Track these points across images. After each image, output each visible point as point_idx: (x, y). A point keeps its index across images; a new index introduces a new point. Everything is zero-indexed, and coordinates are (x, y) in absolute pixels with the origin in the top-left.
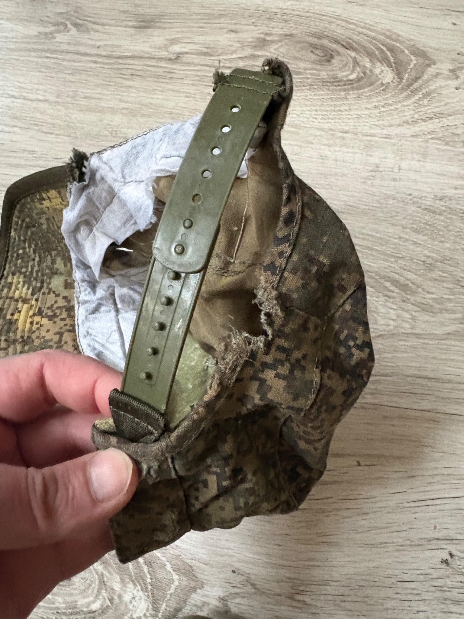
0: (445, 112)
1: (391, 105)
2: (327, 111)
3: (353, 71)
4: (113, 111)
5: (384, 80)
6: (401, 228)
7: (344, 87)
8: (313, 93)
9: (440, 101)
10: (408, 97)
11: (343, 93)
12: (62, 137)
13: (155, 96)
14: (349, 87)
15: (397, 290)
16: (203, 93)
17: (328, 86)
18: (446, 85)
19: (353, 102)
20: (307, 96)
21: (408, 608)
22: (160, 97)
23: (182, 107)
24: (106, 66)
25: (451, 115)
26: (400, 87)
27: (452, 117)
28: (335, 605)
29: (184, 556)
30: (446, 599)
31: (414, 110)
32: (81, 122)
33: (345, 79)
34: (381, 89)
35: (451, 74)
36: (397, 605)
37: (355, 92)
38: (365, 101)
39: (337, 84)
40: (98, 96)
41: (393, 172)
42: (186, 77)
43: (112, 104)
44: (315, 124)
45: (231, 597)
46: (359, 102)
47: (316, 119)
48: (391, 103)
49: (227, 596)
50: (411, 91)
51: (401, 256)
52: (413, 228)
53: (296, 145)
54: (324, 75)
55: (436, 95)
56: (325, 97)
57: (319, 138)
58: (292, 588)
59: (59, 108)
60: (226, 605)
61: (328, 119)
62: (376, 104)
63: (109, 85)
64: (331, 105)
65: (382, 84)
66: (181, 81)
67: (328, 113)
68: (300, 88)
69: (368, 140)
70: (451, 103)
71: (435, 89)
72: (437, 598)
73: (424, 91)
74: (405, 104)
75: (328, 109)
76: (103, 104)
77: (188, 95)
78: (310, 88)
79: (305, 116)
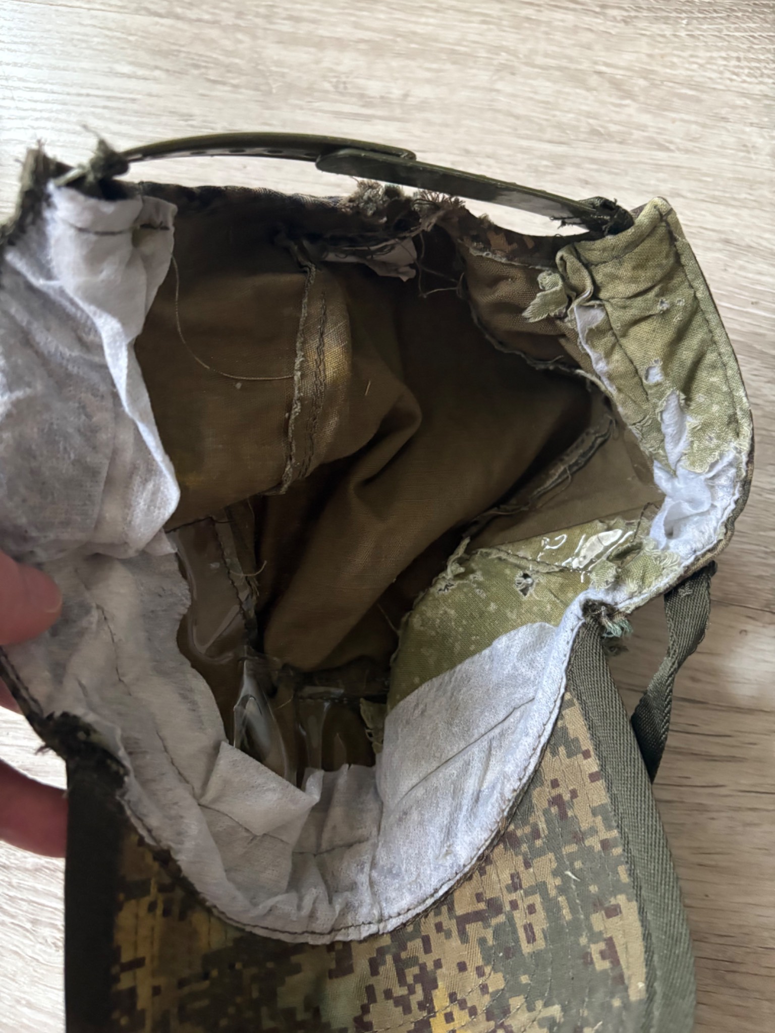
2: (759, 61)
4: (341, 44)
12: (243, 90)
13: (423, 20)
16: (515, 16)
20: (720, 31)
22: (431, 21)
32: (279, 63)
40: (314, 15)
43: (343, 31)
44: (735, 83)
47: (737, 74)
53: (696, 123)
57: (742, 111)
59: (240, 36)
61: (762, 75)
67: (763, 64)
75: (762, 57)
76: (322, 32)
77: (486, 20)
78: (728, 16)
79: (715, 67)
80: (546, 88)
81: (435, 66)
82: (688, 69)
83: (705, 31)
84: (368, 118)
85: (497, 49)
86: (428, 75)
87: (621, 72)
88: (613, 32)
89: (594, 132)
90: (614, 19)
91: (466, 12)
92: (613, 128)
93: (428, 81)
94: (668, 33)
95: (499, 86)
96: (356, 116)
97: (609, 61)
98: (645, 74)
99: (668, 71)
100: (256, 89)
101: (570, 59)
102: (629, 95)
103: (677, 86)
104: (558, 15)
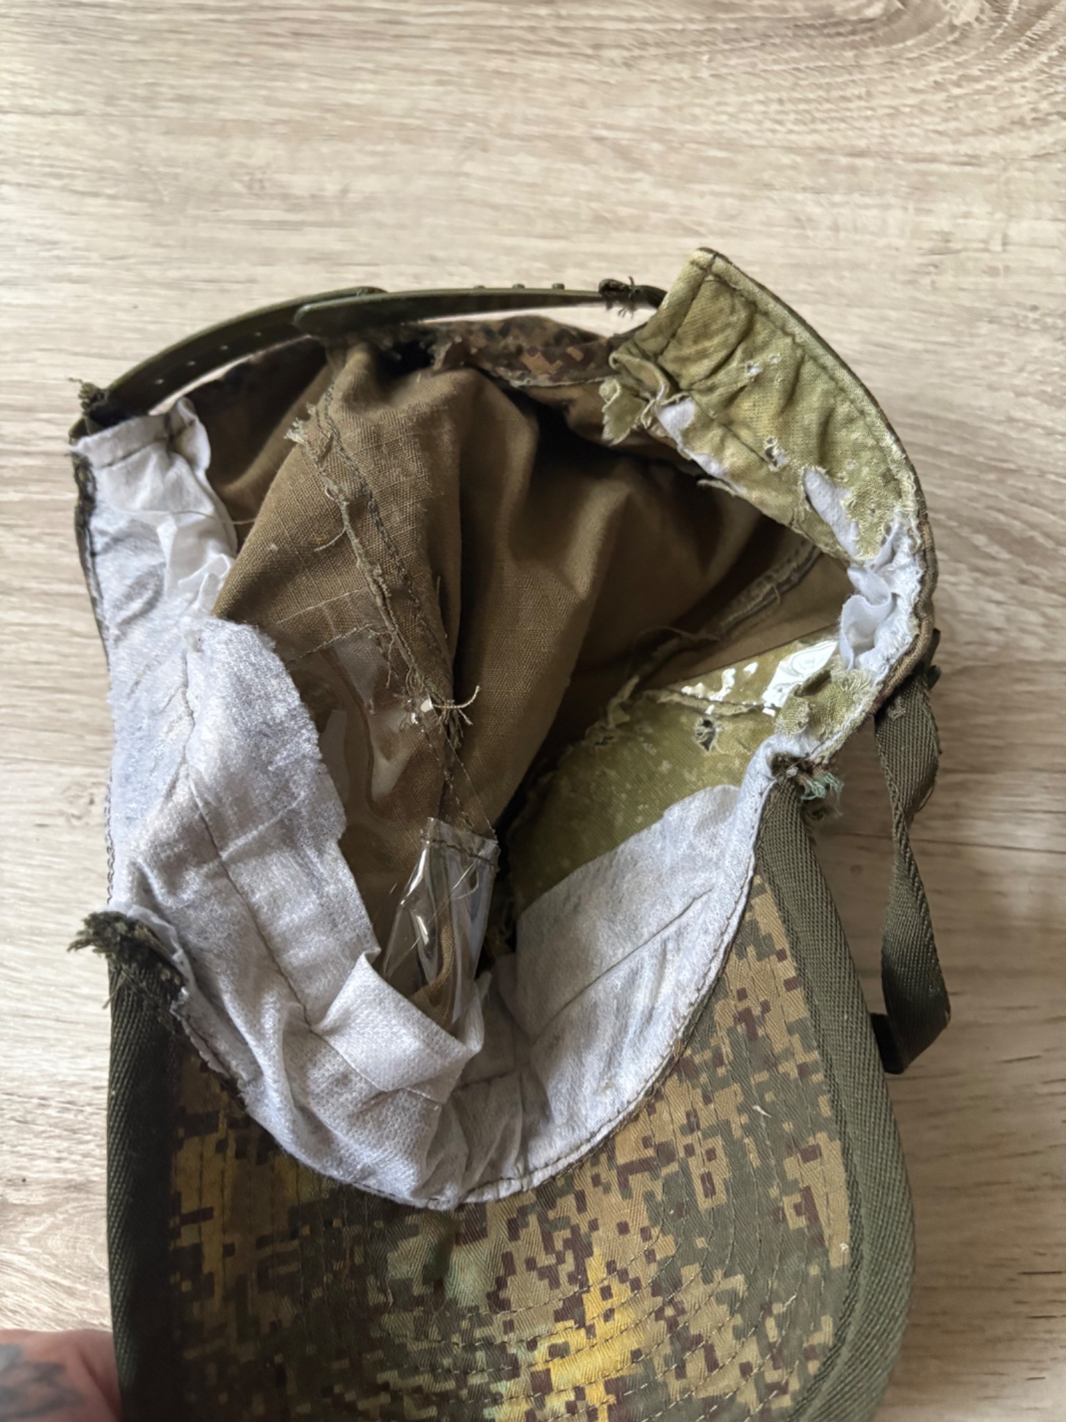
1: (977, 79)
2: (807, 101)
4: (251, 129)
5: (957, 16)
6: (1011, 395)
7: (851, 38)
8: (770, 58)
10: (1022, 57)
11: (850, 54)
12: (124, 203)
13: (359, 86)
14: (866, 37)
15: (1005, 555)
16: (481, 70)
17: (808, 36)
19: (876, 77)
20: (753, 65)
22: (370, 87)
23: (429, 111)
24: (230, 17)
31: (1038, 91)
32: (169, 162)
33: (854, 18)
34: (950, 38)
37: (882, 49)
38: (908, 71)
39: (833, 31)
40: (210, 92)
41: (986, 250)
42: (436, 32)
43: (250, 110)
44: (779, 136)
46: (895, 74)
47: (780, 123)
48: (979, 73)
50: (1028, 43)
51: (1012, 466)
52: (1044, 392)
53: (731, 195)
54: (797, 8)
56: (802, 66)
57: (790, 173)
59: (113, 129)
61: (813, 120)
62: (939, 78)
63: (237, 63)
64: (819, 87)
65: (953, 28)
67: (814, 105)
68: (737, 45)
69: (918, 172)
74: (1015, 74)
75: (811, 96)
76: (225, 113)
77: (443, 79)
78: (763, 44)
79: (750, 116)
80: (530, 165)
81: (380, 148)
82: (715, 123)
83: (733, 67)
84: (297, 226)
85: (461, 118)
86: (370, 161)
87: (627, 135)
88: (612, 81)
89: (599, 219)
90: (613, 63)
91: (416, 71)
92: (624, 211)
93: (372, 169)
94: (685, 74)
95: (469, 167)
96: (281, 225)
97: (609, 121)
98: (660, 134)
99: (688, 127)
100: (140, 199)
101: (558, 122)
102: (639, 164)
103: (703, 147)
104: (537, 64)
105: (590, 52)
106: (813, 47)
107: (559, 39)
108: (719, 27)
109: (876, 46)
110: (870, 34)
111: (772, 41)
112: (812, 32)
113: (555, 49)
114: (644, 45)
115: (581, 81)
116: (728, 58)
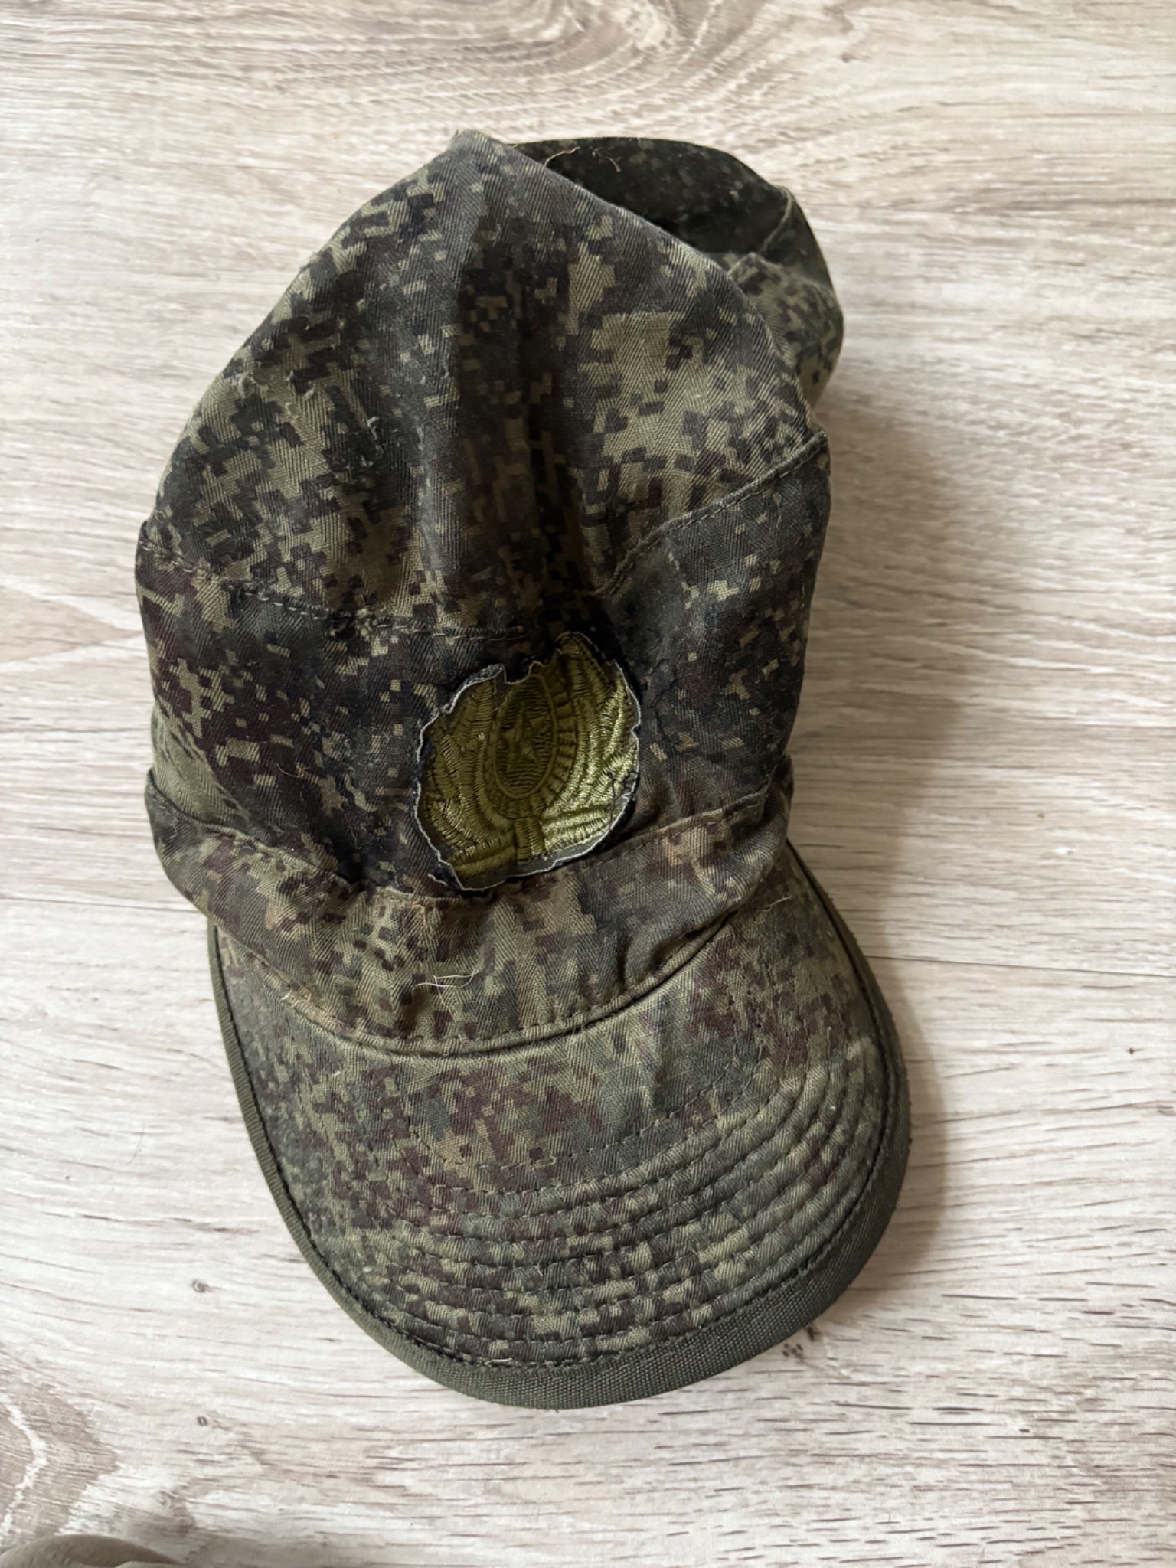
0: (811, 125)
1: (658, 109)
3: (551, 19)
5: (641, 38)
7: (525, 63)
8: (437, 83)
9: (797, 94)
10: (709, 84)
11: (523, 80)
14: (541, 61)
17: (478, 60)
18: (815, 50)
19: (549, 105)
21: (692, 1485)
25: (827, 133)
26: (686, 56)
27: (832, 138)
28: (488, 1492)
29: (59, 1388)
30: (796, 1453)
31: (723, 122)
33: (529, 40)
34: (633, 64)
35: (828, 19)
36: (661, 1477)
37: (558, 75)
38: (585, 100)
39: (505, 54)
42: (71, 51)
45: (196, 1489)
46: (570, 103)
48: (661, 102)
49: (184, 1488)
50: (716, 70)
54: (468, 30)
55: (786, 77)
56: (470, 93)
58: (367, 1453)
60: (182, 1512)
62: (618, 107)
64: (488, 116)
65: (636, 52)
66: (56, 63)
68: (401, 69)
70: (827, 98)
71: (783, 62)
72: (774, 1452)
73: (752, 68)
74: (700, 104)
105: (239, 74)
106: (484, 73)
107: (207, 60)
108: (381, 48)
109: (552, 72)
110: (545, 59)
111: (439, 65)
112: (483, 56)
113: (202, 71)
114: (299, 67)
115: (227, 104)
116: (390, 83)
